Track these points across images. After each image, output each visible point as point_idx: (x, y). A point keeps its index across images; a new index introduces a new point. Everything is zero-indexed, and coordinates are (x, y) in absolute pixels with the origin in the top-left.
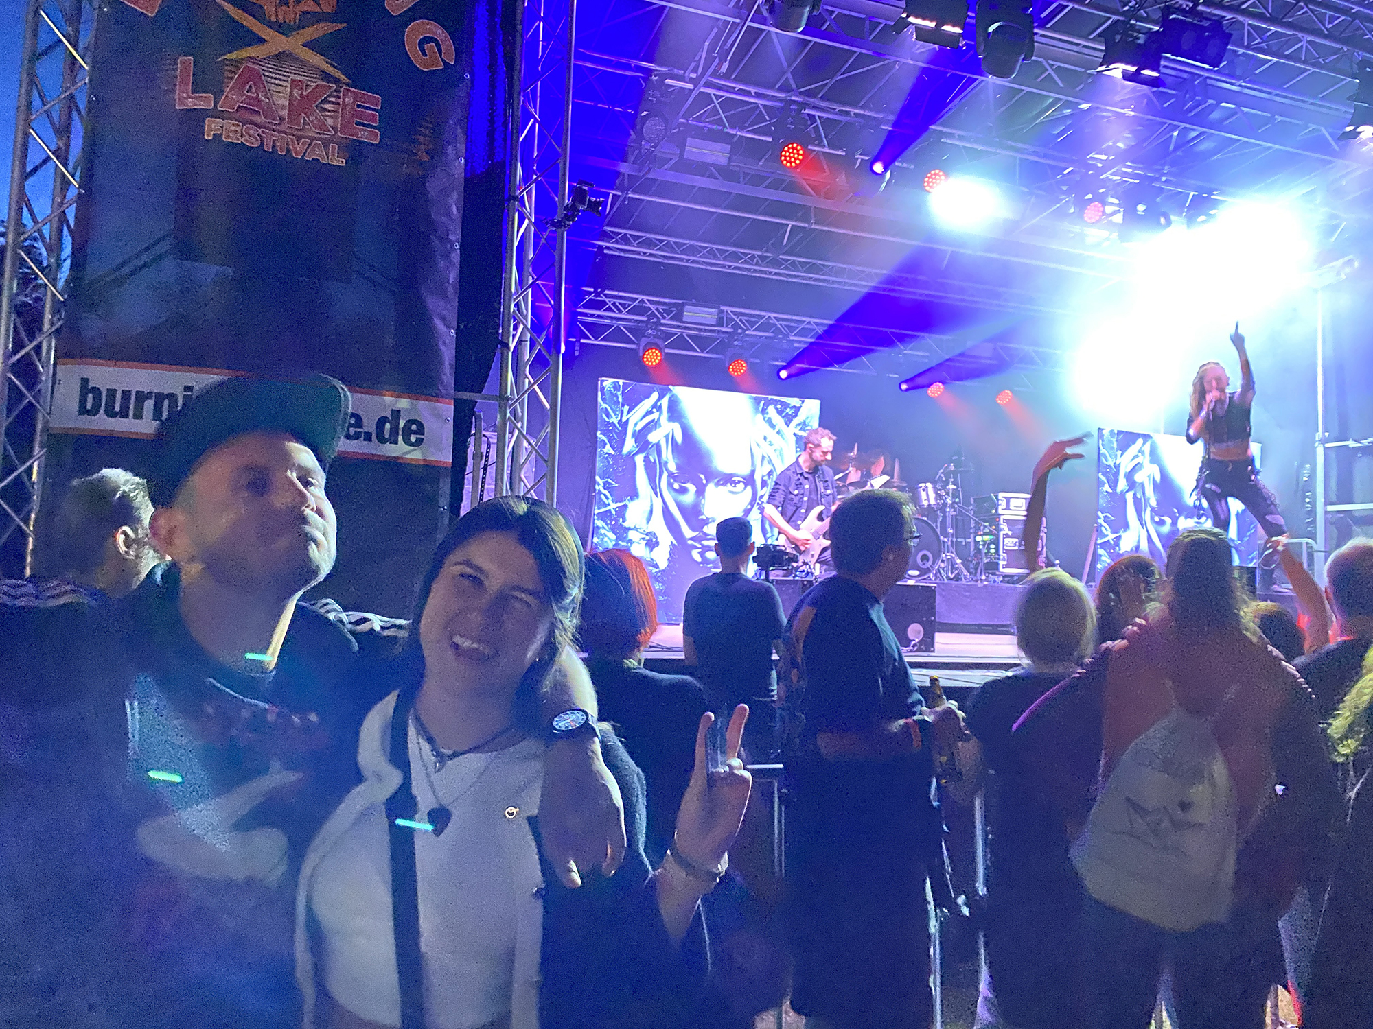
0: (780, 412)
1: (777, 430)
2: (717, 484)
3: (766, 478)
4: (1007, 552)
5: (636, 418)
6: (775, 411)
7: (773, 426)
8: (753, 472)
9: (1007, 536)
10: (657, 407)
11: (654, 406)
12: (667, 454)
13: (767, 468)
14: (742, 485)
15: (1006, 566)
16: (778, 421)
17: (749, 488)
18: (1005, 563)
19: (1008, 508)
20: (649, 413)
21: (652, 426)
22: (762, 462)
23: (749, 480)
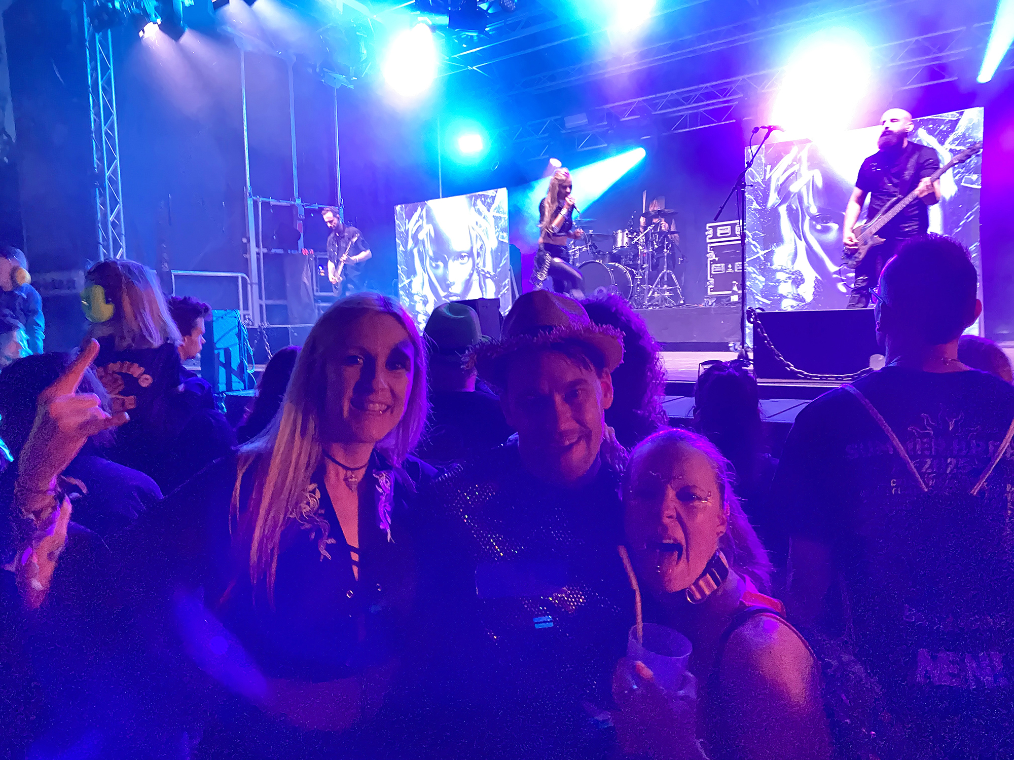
0: (483, 203)
1: (483, 216)
2: (454, 260)
3: (479, 251)
4: (713, 276)
5: (411, 226)
6: (481, 202)
7: (480, 213)
8: (472, 248)
9: (714, 262)
10: (421, 217)
11: (419, 217)
12: (428, 245)
13: (480, 243)
14: (466, 258)
15: (713, 290)
16: (483, 208)
17: (471, 259)
18: (712, 286)
19: (715, 236)
20: (418, 221)
21: (420, 228)
22: (476, 240)
23: (470, 254)
